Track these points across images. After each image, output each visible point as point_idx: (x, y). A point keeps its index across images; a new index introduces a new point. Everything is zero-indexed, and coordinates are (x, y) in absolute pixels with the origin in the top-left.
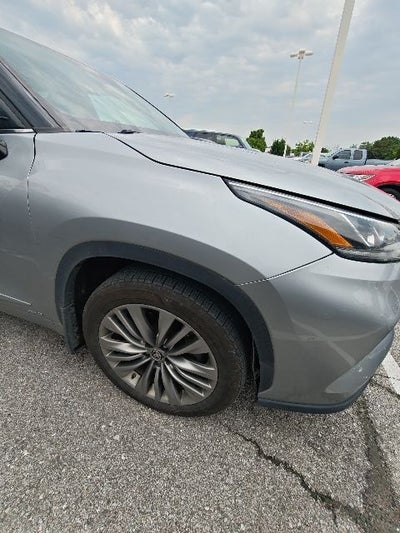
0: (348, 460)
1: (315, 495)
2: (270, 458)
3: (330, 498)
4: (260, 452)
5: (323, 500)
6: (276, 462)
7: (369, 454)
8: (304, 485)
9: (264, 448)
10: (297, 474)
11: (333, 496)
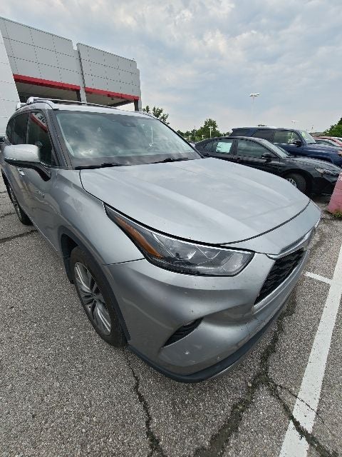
0: (194, 431)
1: (149, 434)
2: (139, 394)
3: (158, 443)
4: (136, 387)
5: (151, 440)
6: (141, 399)
7: (214, 439)
8: (148, 423)
9: (140, 387)
10: (148, 414)
11: (161, 443)
